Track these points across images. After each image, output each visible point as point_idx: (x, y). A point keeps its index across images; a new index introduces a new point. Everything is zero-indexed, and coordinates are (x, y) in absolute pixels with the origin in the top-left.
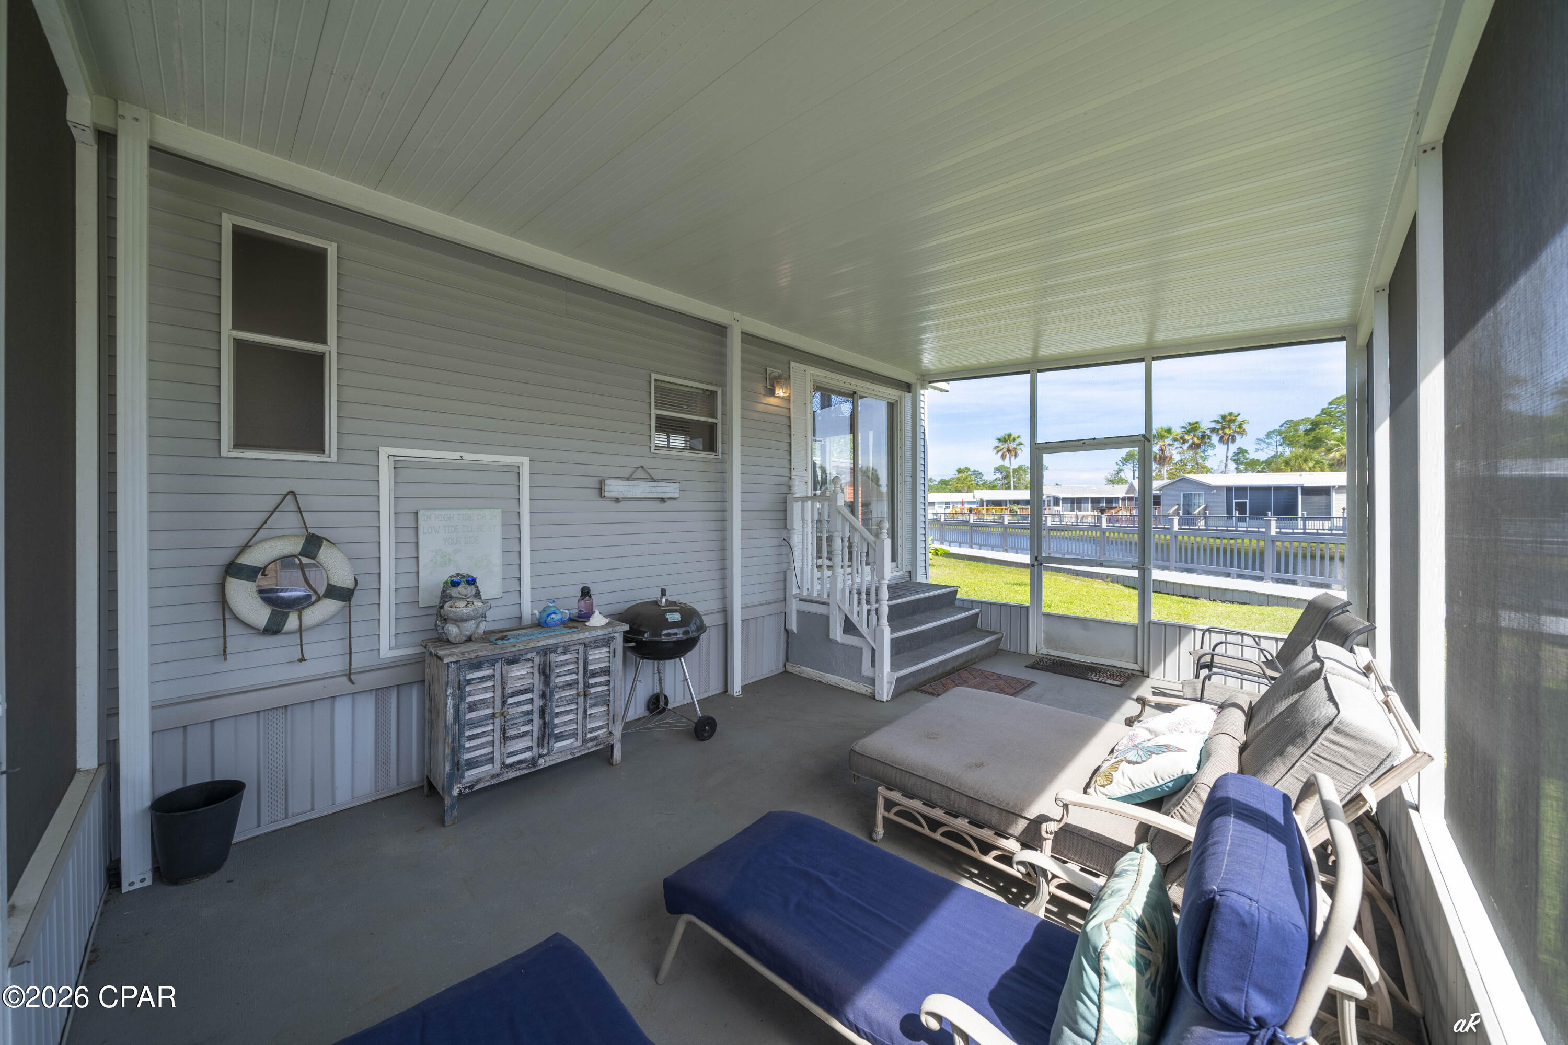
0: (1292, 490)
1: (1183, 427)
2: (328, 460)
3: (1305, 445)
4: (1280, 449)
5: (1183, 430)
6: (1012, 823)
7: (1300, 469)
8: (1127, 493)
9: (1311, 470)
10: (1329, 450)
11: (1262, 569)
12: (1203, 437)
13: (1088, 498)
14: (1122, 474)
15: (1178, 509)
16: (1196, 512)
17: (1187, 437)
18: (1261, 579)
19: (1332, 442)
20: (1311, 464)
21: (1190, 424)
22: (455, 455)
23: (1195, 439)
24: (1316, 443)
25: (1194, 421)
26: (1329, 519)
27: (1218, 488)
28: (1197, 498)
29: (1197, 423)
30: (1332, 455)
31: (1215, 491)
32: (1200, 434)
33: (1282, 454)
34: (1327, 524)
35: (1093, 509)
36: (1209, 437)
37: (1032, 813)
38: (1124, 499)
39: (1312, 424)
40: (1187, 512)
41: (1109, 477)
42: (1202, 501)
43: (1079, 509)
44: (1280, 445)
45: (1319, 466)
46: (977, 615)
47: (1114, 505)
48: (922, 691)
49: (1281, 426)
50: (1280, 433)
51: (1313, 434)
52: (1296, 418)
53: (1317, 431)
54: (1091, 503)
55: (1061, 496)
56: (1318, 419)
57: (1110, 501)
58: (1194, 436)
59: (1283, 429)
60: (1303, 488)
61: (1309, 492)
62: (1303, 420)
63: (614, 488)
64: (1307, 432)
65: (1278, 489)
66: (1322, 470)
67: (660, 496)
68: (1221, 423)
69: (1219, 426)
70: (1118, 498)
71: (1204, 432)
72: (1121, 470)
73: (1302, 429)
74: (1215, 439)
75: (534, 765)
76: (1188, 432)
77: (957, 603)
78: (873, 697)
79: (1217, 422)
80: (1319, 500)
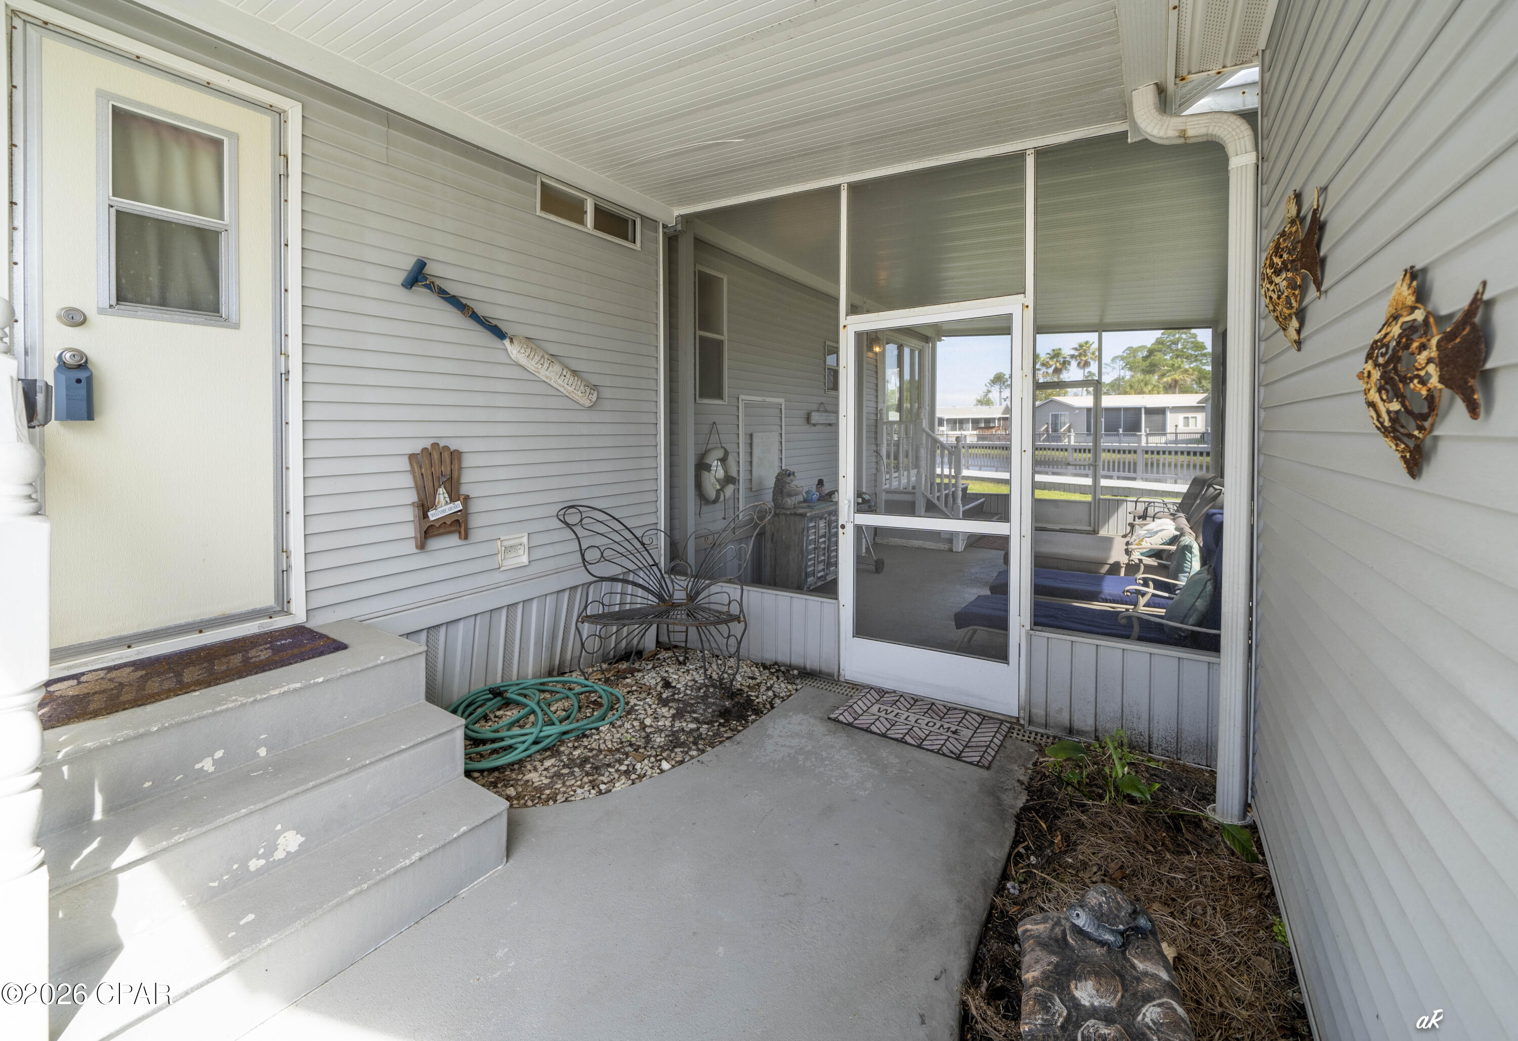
0: (1137, 410)
1: (1048, 354)
2: (724, 403)
3: (1143, 370)
4: (1122, 373)
5: (1048, 356)
6: (1102, 567)
7: (1142, 392)
8: (1003, 414)
9: (1150, 392)
10: (1163, 375)
11: (1135, 471)
12: (1064, 362)
13: (969, 419)
14: (990, 395)
15: (1047, 428)
16: (1062, 430)
17: (1051, 363)
18: (1134, 479)
19: (1166, 368)
20: (1150, 387)
21: (1054, 350)
22: (760, 399)
23: (1058, 364)
24: (1151, 369)
25: (1058, 348)
26: (1165, 434)
27: (1080, 409)
28: (1063, 418)
29: (1060, 349)
30: (1165, 379)
31: (1077, 411)
32: (1062, 360)
33: (1123, 378)
34: (1163, 439)
35: (974, 429)
36: (1069, 363)
37: (1111, 561)
38: (999, 419)
39: (1148, 351)
40: (1055, 430)
41: (979, 398)
42: (1067, 420)
43: (961, 429)
44: (1123, 369)
45: (1155, 390)
46: (983, 503)
47: (992, 425)
48: (975, 547)
49: (1124, 352)
50: (1122, 358)
51: (1149, 361)
52: (1135, 345)
53: (1152, 358)
54: (972, 423)
55: (946, 417)
56: (1153, 347)
57: (988, 421)
58: (1057, 361)
59: (1125, 355)
60: (1145, 408)
61: (1150, 411)
62: (1140, 347)
63: (815, 418)
64: (1145, 358)
65: (1126, 409)
66: (1158, 393)
67: (829, 422)
68: (1079, 350)
69: (1076, 353)
70: (994, 419)
71: (1065, 358)
72: (989, 391)
73: (1140, 355)
74: (1074, 363)
75: (826, 579)
76: (1052, 358)
77: (967, 496)
78: (951, 550)
79: (1076, 349)
80: (1157, 418)
